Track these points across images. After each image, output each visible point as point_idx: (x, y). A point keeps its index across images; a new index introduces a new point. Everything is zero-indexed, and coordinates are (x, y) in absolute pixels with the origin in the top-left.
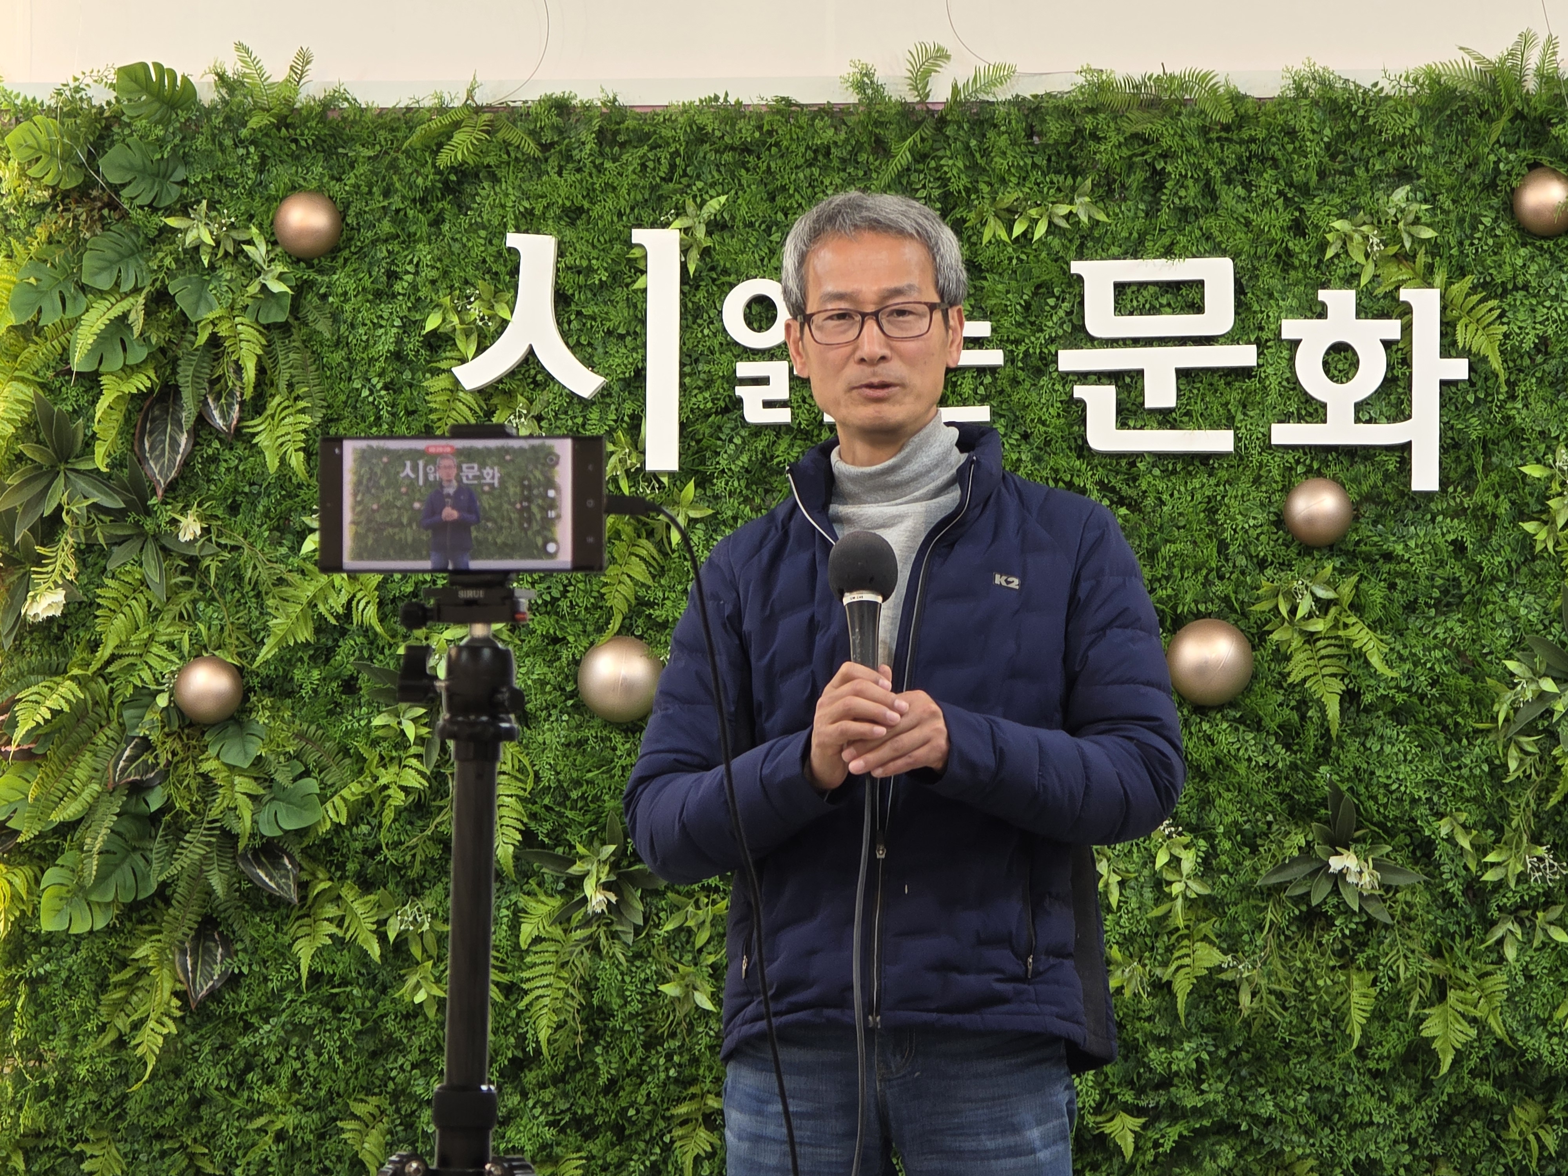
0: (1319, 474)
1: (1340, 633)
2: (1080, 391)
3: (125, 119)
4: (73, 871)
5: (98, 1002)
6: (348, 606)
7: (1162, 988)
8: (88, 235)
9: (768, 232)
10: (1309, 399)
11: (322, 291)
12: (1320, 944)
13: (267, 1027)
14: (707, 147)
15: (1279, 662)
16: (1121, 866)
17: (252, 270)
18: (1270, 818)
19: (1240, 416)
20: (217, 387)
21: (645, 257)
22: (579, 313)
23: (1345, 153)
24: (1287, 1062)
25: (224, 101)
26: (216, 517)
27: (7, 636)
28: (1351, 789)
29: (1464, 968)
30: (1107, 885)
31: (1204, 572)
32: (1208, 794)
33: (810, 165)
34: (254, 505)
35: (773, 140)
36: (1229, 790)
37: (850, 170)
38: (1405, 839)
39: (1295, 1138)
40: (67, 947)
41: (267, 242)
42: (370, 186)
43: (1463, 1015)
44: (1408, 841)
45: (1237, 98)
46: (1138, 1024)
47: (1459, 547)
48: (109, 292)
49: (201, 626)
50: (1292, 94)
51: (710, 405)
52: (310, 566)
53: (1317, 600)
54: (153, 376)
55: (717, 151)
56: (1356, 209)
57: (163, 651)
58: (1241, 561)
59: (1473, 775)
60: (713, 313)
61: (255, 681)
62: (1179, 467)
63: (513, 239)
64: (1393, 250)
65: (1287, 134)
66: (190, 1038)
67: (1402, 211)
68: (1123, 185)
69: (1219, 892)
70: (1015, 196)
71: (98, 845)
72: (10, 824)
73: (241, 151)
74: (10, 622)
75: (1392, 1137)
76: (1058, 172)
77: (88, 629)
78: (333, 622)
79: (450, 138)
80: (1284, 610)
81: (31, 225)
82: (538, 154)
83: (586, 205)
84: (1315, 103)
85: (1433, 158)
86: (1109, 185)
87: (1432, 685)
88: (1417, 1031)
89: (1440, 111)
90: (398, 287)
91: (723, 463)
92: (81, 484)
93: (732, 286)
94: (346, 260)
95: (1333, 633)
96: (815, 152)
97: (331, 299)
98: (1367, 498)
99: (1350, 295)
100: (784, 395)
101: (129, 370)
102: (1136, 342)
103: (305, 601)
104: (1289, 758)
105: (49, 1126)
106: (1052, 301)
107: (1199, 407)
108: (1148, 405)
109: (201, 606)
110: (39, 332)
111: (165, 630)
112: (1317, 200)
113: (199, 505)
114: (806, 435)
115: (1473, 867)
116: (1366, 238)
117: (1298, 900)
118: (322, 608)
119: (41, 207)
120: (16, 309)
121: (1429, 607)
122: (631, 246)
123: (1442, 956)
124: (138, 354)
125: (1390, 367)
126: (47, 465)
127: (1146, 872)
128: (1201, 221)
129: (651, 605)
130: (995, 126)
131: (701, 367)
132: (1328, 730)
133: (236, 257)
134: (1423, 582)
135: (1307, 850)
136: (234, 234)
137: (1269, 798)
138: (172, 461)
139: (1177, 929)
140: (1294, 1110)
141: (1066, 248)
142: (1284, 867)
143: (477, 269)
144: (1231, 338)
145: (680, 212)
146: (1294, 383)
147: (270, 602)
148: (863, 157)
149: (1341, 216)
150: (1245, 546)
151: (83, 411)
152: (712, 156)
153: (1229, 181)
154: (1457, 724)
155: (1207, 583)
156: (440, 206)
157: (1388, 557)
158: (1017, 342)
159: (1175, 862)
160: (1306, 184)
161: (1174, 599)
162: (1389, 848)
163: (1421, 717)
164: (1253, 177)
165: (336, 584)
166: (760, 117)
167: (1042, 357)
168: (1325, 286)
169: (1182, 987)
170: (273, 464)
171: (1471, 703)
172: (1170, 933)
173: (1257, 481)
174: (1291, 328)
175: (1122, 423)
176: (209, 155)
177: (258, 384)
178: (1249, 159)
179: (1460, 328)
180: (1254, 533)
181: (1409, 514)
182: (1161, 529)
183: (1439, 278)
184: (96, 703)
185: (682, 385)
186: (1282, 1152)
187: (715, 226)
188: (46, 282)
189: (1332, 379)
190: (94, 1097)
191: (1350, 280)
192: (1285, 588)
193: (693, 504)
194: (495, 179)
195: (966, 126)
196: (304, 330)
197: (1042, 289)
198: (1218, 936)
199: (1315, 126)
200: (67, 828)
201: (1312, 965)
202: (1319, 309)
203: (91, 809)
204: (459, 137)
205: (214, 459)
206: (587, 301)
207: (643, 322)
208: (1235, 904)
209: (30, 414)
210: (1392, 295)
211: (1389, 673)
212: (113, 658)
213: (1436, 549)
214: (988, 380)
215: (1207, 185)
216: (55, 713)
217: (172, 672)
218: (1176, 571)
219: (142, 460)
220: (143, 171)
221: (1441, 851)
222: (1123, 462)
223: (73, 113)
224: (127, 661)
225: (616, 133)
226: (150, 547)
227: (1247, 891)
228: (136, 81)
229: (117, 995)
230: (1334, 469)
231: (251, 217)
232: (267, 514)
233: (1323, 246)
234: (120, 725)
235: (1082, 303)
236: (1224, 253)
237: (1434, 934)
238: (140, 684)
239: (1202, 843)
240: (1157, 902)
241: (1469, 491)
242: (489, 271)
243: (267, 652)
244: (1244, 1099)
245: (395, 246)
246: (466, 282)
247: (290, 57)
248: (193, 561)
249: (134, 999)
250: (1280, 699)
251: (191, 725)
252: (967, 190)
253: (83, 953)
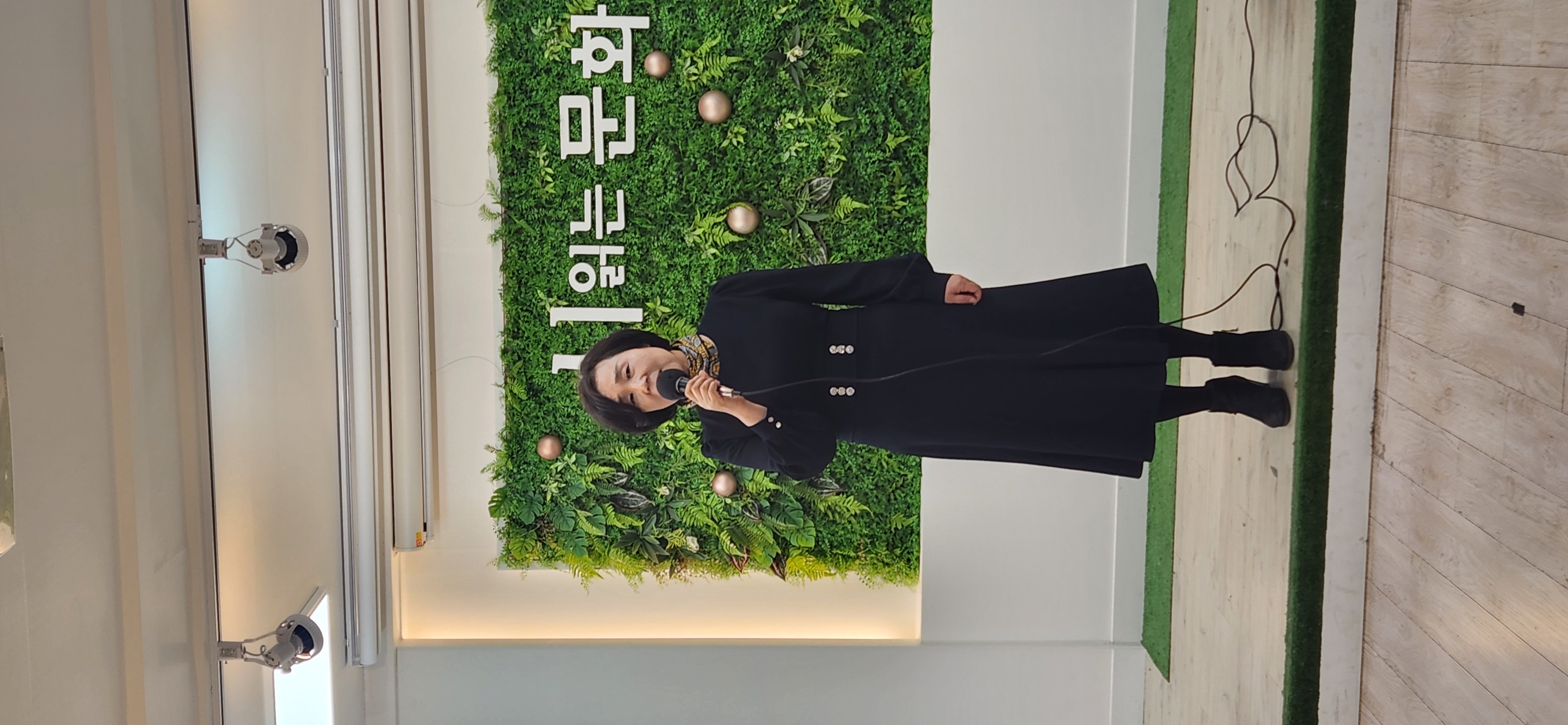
0: (643, 64)
1: (703, 56)
2: (611, 156)
3: (510, 514)
4: (792, 534)
5: (840, 524)
6: (693, 432)
7: (838, 126)
8: (554, 529)
9: (551, 274)
10: (614, 67)
11: (574, 441)
12: (822, 66)
13: (850, 462)
14: (519, 298)
15: (715, 80)
16: (792, 141)
17: (567, 468)
18: (774, 84)
19: (621, 95)
20: (611, 481)
21: (561, 322)
22: (583, 346)
23: (519, 53)
24: (866, 79)
25: (504, 477)
26: (660, 481)
27: (704, 557)
28: (764, 53)
29: (832, 10)
30: (799, 147)
31: (680, 109)
32: (765, 108)
33: (525, 258)
34: (655, 466)
35: (516, 274)
36: (763, 101)
37: (527, 243)
38: (782, 33)
39: (895, 76)
40: (819, 535)
41: (556, 462)
42: (535, 424)
43: (850, 11)
44: (783, 31)
45: (498, 94)
46: (852, 136)
47: (671, 10)
48: (575, 520)
49: (701, 486)
50: (496, 73)
51: (617, 297)
52: (678, 447)
53: (691, 65)
54: (607, 505)
55: (521, 294)
56: (540, 49)
57: (710, 500)
58: (676, 94)
59: (758, 6)
60: (582, 295)
61: (721, 466)
62: (640, 118)
63: (555, 371)
64: (556, 34)
65: (512, 75)
66: (853, 489)
67: (541, 31)
68: (533, 138)
69: (802, 105)
70: (537, 180)
71: (783, 524)
72: (774, 556)
73: (522, 472)
74: (697, 556)
75: (895, 39)
76: (527, 163)
77: (702, 528)
78: (699, 438)
79: (516, 394)
80: (694, 78)
81: (551, 549)
82: (522, 361)
83: (542, 343)
84: (500, 64)
85: (520, 18)
86: (532, 144)
87: (723, 20)
88: (856, 28)
89: (502, 15)
90: (573, 414)
91: (639, 292)
92: (647, 530)
93: (572, 289)
94: (563, 433)
95: (704, 59)
96: (520, 256)
97: (578, 439)
98: (652, 45)
99: (574, 51)
100: (614, 268)
101: (605, 513)
102: (592, 134)
103: (691, 448)
104: (751, 77)
105: (884, 541)
106: (577, 166)
107: (617, 111)
108: (616, 130)
109: (693, 487)
110: (591, 546)
111: (702, 499)
112: (537, 63)
113: (655, 487)
114: (629, 260)
115: (793, 6)
116: (552, 45)
117: (806, 75)
118: (694, 442)
119: (544, 545)
120: (582, 555)
121: (693, 22)
122: (557, 326)
123: (826, 19)
124: (599, 510)
125: (601, 35)
126: (641, 543)
127: (794, 132)
128: (546, 109)
129: (693, 320)
130: (510, 187)
131: (603, 300)
132: (741, 62)
133: (562, 474)
134: (684, 24)
135: (787, 70)
136: (553, 475)
137: (767, 85)
138: (639, 497)
139: (816, 121)
140: (885, 76)
141: (557, 161)
142: (793, 79)
143: (566, 384)
144: (591, 98)
145: (544, 308)
146: (607, 73)
147: (692, 461)
148: (523, 238)
149: (543, 54)
150: (670, 93)
151: (621, 530)
152: (523, 296)
153: (530, 97)
154: (738, 12)
155: (685, 107)
156: (542, 398)
157: (674, 37)
158: (593, 180)
159: (791, 121)
160: (531, 68)
161: (691, 121)
162: (786, 39)
163: (736, 26)
164: (529, 89)
165: (685, 436)
166: (507, 277)
167: (598, 170)
168: (570, 61)
169: (839, 118)
170: (640, 460)
171: (731, 6)
172: (818, 123)
173: (646, 88)
174: (587, 75)
175: (624, 140)
176: (523, 483)
177: (611, 467)
178: (522, 90)
179: (586, 9)
180: (665, 89)
181: (658, 29)
182: (664, 125)
183: (566, 16)
184: (729, 525)
185: (611, 307)
186: (900, 81)
187: (549, 294)
188: (572, 543)
189: (605, 58)
190: (874, 525)
191: (568, 51)
192: (686, 78)
193: (655, 303)
194: (532, 377)
195: (510, 199)
196: (589, 448)
197: (572, 170)
198: (819, 105)
199: (509, 64)
200: (776, 537)
201: (830, 68)
202: (579, 64)
203: (768, 527)
204: (515, 391)
205: (638, 481)
206: (578, 343)
207: (586, 322)
208: (807, 98)
209: (621, 549)
210: (574, 35)
211: (719, 37)
212: (713, 519)
213: (672, 19)
214: (607, 191)
215: (532, 106)
216: (732, 542)
217: (718, 497)
218: (680, 119)
219: (639, 508)
220: (530, 508)
221: (786, 18)
222: (639, 139)
223: (509, 535)
224: (714, 514)
225: (514, 332)
226: (671, 504)
227: (801, 94)
228: (496, 511)
229: (837, 516)
230: (641, 57)
231: (547, 468)
232: (659, 462)
233: (554, 61)
234: (737, 515)
235: (578, 155)
236: (558, 100)
237: (818, 22)
238: (722, 509)
239: (784, 110)
240: (806, 128)
241: (649, 5)
242: (567, 380)
243: (710, 462)
244: (880, 96)
245: (558, 415)
246: (571, 388)
247: (488, 453)
248: (676, 489)
249: (839, 510)
250: (729, 80)
251: (737, 490)
252: (534, 198)
253: (822, 529)
